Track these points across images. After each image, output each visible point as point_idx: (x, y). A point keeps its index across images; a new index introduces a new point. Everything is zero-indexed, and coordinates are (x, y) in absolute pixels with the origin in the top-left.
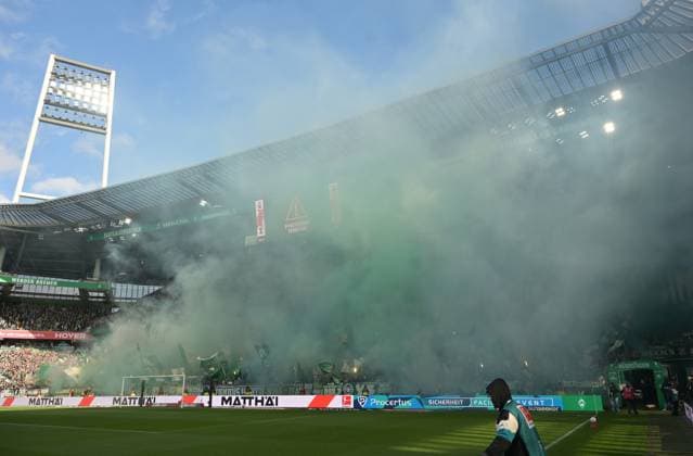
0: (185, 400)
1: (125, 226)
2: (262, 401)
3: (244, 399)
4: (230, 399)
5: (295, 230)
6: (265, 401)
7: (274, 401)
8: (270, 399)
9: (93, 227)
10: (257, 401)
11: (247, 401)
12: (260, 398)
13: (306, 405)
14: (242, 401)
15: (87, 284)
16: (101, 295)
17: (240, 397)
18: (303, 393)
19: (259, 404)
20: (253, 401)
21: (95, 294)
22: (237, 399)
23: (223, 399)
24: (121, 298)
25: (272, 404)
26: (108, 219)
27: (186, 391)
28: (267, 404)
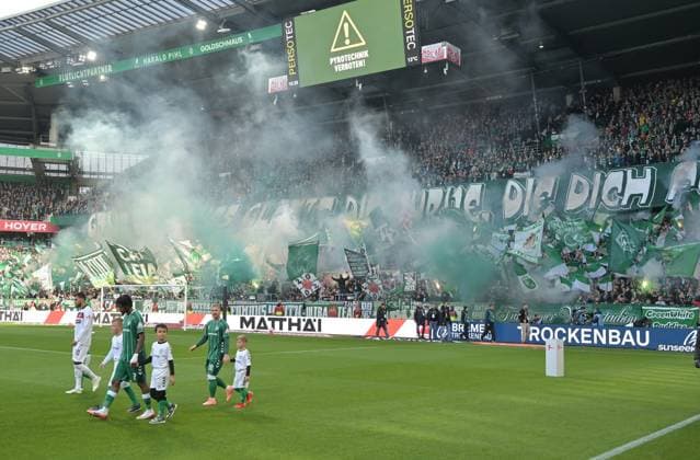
0: (189, 319)
1: (88, 65)
2: (298, 325)
3: (273, 320)
4: (252, 320)
5: (347, 67)
6: (303, 324)
7: (316, 325)
8: (309, 321)
9: (42, 66)
10: (291, 325)
11: (277, 324)
12: (294, 320)
13: (362, 332)
14: (269, 324)
15: (41, 151)
16: (63, 167)
17: (266, 318)
18: (359, 314)
19: (294, 329)
20: (286, 324)
21: (54, 167)
22: (262, 320)
23: (243, 319)
24: (91, 174)
25: (313, 329)
26: (64, 53)
27: (189, 308)
28: (305, 329)
